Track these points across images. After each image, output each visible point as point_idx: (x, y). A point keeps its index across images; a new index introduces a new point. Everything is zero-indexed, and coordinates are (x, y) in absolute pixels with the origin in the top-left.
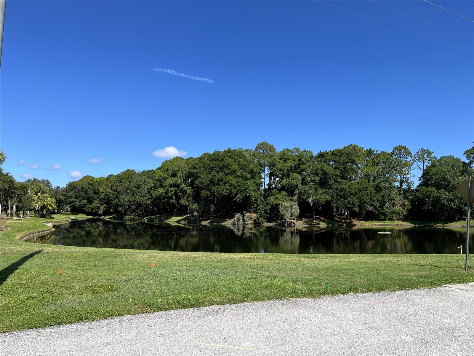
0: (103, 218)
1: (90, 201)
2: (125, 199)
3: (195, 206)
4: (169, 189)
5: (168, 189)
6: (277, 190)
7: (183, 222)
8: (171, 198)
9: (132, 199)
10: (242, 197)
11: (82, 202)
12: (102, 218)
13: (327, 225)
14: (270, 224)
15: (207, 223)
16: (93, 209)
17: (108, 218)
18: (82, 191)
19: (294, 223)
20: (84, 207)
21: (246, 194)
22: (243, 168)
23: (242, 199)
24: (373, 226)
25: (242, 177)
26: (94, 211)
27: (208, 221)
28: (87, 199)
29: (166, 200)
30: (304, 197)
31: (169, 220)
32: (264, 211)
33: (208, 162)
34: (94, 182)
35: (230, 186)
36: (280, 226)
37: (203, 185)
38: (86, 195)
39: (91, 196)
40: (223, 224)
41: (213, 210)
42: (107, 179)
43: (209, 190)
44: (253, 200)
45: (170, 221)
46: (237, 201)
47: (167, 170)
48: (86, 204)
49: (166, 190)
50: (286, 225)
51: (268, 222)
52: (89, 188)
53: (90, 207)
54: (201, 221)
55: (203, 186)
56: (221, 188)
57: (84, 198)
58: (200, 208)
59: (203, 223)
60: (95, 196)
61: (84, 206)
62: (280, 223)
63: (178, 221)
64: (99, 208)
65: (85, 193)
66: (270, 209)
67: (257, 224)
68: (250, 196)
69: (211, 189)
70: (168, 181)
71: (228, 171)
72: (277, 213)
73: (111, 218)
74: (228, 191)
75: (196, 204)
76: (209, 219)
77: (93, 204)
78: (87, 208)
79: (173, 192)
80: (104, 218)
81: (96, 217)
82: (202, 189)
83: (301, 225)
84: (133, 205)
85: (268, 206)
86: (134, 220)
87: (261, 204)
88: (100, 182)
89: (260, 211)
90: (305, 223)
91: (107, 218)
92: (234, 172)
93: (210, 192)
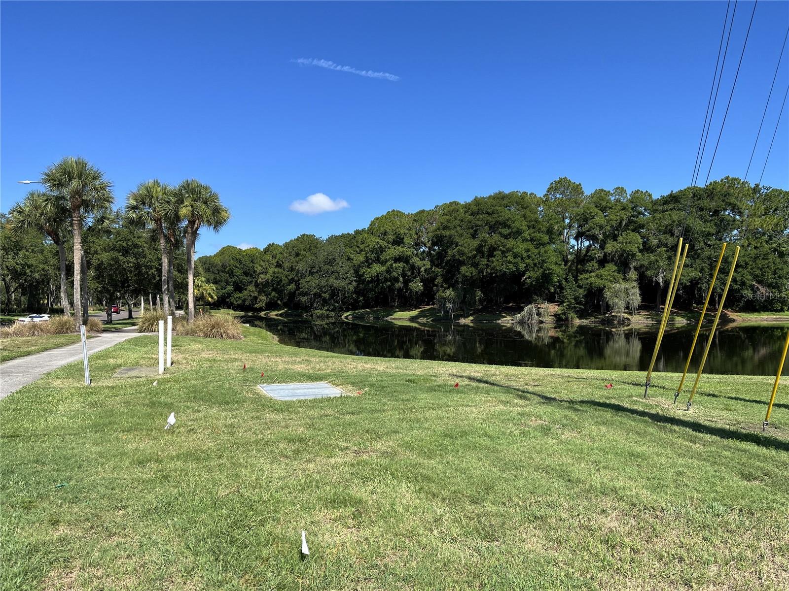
0: (265, 314)
1: (238, 288)
2: (311, 283)
3: (448, 293)
4: (394, 265)
5: (391, 265)
6: (596, 262)
7: (422, 320)
8: (396, 280)
9: (323, 282)
10: (536, 275)
11: (225, 289)
12: (262, 314)
13: (689, 322)
14: (585, 322)
15: (470, 321)
16: (244, 301)
17: (276, 315)
18: (224, 272)
19: (628, 319)
20: (228, 297)
21: (545, 270)
22: (533, 225)
23: (537, 279)
24: (763, 321)
25: (532, 240)
26: (247, 303)
27: (471, 318)
28: (233, 285)
29: (389, 283)
30: (649, 273)
31: (393, 317)
32: (575, 299)
33: (469, 217)
34: (243, 257)
35: (515, 257)
36: (603, 324)
37: (464, 257)
38: (231, 278)
39: (239, 279)
40: (499, 322)
41: (480, 300)
42: (266, 251)
43: (475, 265)
44: (556, 280)
45: (396, 319)
46: (525, 283)
47: (385, 233)
48: (232, 293)
49: (388, 268)
50: (616, 322)
51: (580, 318)
52: (236, 267)
53: (239, 298)
54: (458, 317)
55: (464, 259)
56: (498, 260)
57: (227, 283)
58: (458, 296)
59: (462, 321)
60: (246, 279)
61: (229, 295)
62: (603, 320)
63: (412, 319)
64: (256, 298)
65: (230, 275)
66: (585, 296)
67: (560, 321)
68: (551, 273)
69: (477, 264)
70: (389, 251)
71: (506, 231)
72: (598, 302)
73: (281, 315)
74: (511, 266)
75: (451, 289)
76: (472, 315)
77: (245, 292)
78: (235, 299)
79: (400, 271)
80: (269, 315)
81: (250, 314)
82: (462, 263)
83: (640, 321)
84: (325, 293)
85: (581, 291)
86: (328, 317)
87: (569, 287)
88: (252, 256)
89: (568, 299)
90: (648, 318)
91: (273, 314)
92: (519, 232)
93: (477, 269)
